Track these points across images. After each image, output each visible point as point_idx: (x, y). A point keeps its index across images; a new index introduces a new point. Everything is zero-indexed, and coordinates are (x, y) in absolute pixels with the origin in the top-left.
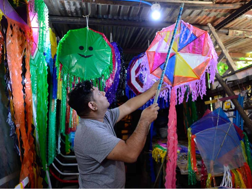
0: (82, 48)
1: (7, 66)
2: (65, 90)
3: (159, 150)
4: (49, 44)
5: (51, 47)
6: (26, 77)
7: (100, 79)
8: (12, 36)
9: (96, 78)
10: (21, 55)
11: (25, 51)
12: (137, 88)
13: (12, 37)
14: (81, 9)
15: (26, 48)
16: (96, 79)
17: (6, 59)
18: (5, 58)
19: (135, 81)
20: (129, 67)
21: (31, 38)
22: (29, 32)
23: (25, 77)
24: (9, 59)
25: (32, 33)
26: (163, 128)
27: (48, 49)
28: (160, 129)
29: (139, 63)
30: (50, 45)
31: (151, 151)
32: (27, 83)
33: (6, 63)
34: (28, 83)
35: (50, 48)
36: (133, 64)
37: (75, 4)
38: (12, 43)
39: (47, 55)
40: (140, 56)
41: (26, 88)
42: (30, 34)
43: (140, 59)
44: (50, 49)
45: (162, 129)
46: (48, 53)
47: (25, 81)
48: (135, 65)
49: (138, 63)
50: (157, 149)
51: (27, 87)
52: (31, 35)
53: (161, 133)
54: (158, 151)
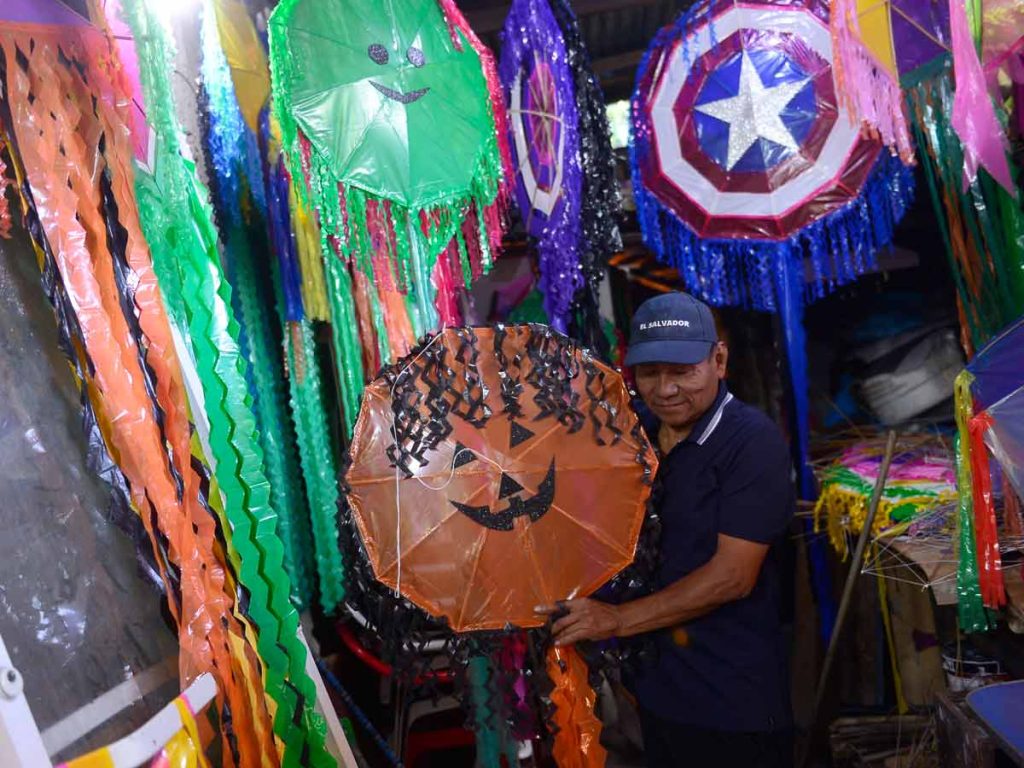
1: (40, 237)
2: (337, 268)
3: (845, 496)
4: (222, 69)
5: (233, 79)
6: (130, 263)
8: (31, 98)
10: (91, 174)
11: (102, 148)
12: (695, 196)
13: (35, 102)
15: (103, 136)
17: (30, 209)
18: (27, 201)
19: (681, 161)
20: (638, 92)
21: (116, 81)
22: (103, 57)
23: (127, 266)
24: (44, 205)
25: (117, 55)
26: (883, 378)
27: (224, 89)
28: (869, 382)
29: (686, 58)
30: (228, 69)
31: (806, 503)
32: (140, 289)
33: (34, 225)
34: (143, 288)
35: (229, 85)
36: (657, 71)
38: (41, 133)
39: (224, 124)
40: (690, 20)
41: (140, 310)
42: (110, 65)
43: (691, 39)
44: (229, 90)
45: (880, 383)
46: (227, 111)
47: (132, 279)
48: (666, 76)
49: (686, 63)
50: (836, 493)
51: (142, 304)
52: (114, 66)
53: (874, 404)
54: (843, 501)
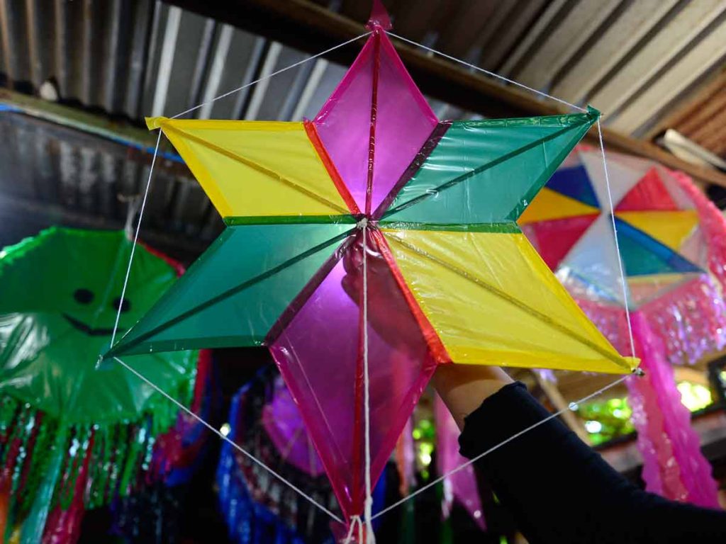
0: (84, 297)
7: (131, 430)
9: (114, 422)
14: (117, 187)
16: (117, 428)
37: (97, 166)
